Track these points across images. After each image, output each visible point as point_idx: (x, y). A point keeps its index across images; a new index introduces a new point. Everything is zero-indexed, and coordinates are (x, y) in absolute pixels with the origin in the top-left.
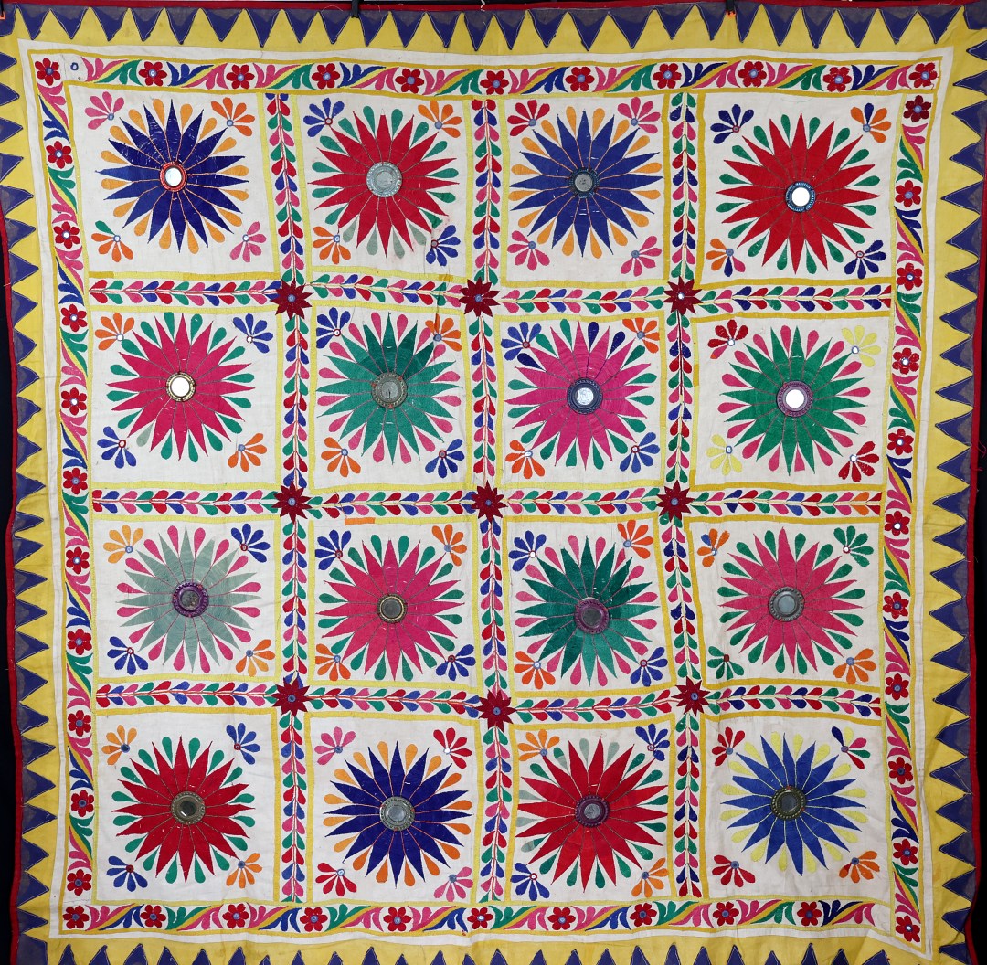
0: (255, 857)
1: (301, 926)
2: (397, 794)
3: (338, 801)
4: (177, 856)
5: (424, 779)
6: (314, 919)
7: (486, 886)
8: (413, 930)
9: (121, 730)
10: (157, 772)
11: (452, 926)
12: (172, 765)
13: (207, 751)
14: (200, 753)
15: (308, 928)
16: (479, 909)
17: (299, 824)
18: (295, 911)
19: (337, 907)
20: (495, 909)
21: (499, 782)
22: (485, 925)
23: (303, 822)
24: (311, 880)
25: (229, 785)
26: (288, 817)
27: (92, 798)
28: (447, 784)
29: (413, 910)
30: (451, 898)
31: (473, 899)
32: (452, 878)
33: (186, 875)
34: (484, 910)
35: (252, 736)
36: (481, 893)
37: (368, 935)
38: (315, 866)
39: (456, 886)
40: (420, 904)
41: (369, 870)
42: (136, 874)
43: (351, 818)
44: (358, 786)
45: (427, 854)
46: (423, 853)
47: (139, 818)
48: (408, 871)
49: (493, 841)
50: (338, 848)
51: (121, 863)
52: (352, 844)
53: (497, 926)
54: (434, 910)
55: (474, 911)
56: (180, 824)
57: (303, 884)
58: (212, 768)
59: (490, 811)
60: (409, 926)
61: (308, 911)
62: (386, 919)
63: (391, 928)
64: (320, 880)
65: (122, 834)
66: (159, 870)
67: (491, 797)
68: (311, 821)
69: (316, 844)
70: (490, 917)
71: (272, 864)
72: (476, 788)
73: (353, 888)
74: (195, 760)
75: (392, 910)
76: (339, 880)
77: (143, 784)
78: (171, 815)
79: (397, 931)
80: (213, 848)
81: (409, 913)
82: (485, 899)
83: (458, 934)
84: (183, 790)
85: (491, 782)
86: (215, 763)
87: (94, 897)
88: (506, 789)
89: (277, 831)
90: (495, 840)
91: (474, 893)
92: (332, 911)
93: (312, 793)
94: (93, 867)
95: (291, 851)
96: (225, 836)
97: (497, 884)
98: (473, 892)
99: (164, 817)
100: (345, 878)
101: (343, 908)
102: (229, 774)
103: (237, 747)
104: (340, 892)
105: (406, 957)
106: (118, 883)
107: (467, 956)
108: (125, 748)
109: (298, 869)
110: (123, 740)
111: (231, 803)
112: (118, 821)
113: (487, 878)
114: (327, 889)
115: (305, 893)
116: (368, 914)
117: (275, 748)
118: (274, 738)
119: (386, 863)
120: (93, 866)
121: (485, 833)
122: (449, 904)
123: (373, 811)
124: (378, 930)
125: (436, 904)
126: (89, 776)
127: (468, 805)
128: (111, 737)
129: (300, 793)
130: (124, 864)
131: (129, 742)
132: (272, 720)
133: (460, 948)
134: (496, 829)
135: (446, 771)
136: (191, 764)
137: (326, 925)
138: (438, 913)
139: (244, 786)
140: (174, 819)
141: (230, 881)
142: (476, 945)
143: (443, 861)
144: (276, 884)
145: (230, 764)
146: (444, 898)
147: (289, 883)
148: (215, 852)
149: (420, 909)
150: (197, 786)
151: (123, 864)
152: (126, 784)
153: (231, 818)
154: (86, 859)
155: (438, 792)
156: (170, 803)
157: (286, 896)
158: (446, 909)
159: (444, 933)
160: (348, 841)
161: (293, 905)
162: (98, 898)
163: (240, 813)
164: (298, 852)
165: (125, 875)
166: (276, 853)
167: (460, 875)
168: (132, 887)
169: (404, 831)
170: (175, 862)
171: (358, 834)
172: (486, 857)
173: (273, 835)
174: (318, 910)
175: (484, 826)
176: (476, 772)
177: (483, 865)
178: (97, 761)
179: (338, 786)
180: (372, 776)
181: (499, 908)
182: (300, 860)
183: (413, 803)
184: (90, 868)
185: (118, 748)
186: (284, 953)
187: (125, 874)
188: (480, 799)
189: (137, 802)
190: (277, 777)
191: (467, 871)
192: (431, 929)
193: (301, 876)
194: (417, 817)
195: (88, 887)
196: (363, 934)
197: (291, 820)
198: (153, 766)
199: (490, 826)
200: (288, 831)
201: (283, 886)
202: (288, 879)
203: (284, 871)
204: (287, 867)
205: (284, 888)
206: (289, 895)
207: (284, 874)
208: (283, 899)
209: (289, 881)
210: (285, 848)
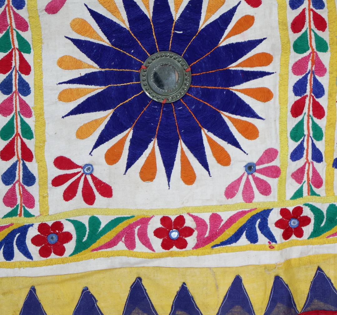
1: (34, 250)
2: (164, 48)
3: (78, 65)
5: (202, 25)
6: (53, 239)
7: (298, 175)
8: (197, 247)
11: (253, 239)
15: (44, 253)
16: (291, 209)
17: (22, 103)
18: (24, 230)
19: (85, 221)
20: (313, 209)
21: (309, 24)
22: (300, 234)
23: (29, 100)
24: (46, 183)
26: (6, 97)
28: (235, 32)
29: (196, 218)
30: (248, 197)
31: (282, 195)
32: (250, 168)
34: (298, 210)
36: (292, 187)
37: (132, 260)
38: (50, 161)
39: (256, 179)
40: (204, 209)
41: (129, 165)
43: (98, 89)
44: (106, 42)
45: (211, 135)
46: (205, 134)
48: (185, 162)
49: (306, 110)
50: (82, 134)
52: (102, 127)
53: (316, 233)
54: (225, 216)
55: (284, 212)
57: (33, 190)
59: (298, 68)
60: (191, 240)
61: (43, 227)
62: (158, 233)
63: (167, 245)
64: (57, 181)
67: (299, 47)
68: (40, 98)
69: (50, 129)
70: (306, 221)
72: (277, 33)
73: (106, 191)
75: (165, 220)
76: (86, 180)
79: (174, 248)
81: (189, 223)
82: (298, 194)
83: (262, 248)
85: (297, 24)
88: (320, 33)
90: (308, 109)
91: (282, 186)
92: (78, 226)
93: (39, 58)
95: (12, 143)
97: (315, 171)
98: (280, 183)
100: (94, 178)
101: (94, 221)
104: (89, 198)
105: (189, 287)
107: (278, 279)
109: (25, 168)
113: (300, 163)
114: (69, 195)
115: (37, 203)
116: (131, 227)
119: (153, 153)
121: (293, 98)
122: (247, 207)
123: (129, 77)
124: (146, 250)
125: (228, 208)
127: (266, 59)
129: (22, 59)
133: (267, 268)
134: (308, 92)
135: (232, 12)
137: (70, 246)
138: (232, 220)
142: (288, 262)
143: (236, 144)
146: (239, 197)
147: (13, 189)
149: (206, 217)
155: (223, 43)
157: (9, 209)
158: (243, 213)
159: (242, 249)
160: (97, 122)
161: (20, 221)
164: (23, 144)
167: (261, 162)
169: (177, 103)
171: (110, 112)
172: (297, 133)
174: (58, 225)
175: (291, 88)
176: (275, 11)
177: (293, 145)
179: (77, 43)
180: (126, 25)
181: (318, 205)
182: (27, 155)
183: (189, 60)
186: (10, 292)
188: (284, 50)
191: (271, 154)
192: (223, 244)
193: (29, 179)
194: (194, 80)
196: (124, 259)
197: (11, 99)
199: (299, 88)
200: (7, 116)
201: (4, 195)
202: (10, 184)
203: (4, 174)
204: (9, 167)
205: (5, 199)
206: (13, 208)
207: (4, 177)
208: (5, 214)
209: (12, 186)
210: (5, 141)
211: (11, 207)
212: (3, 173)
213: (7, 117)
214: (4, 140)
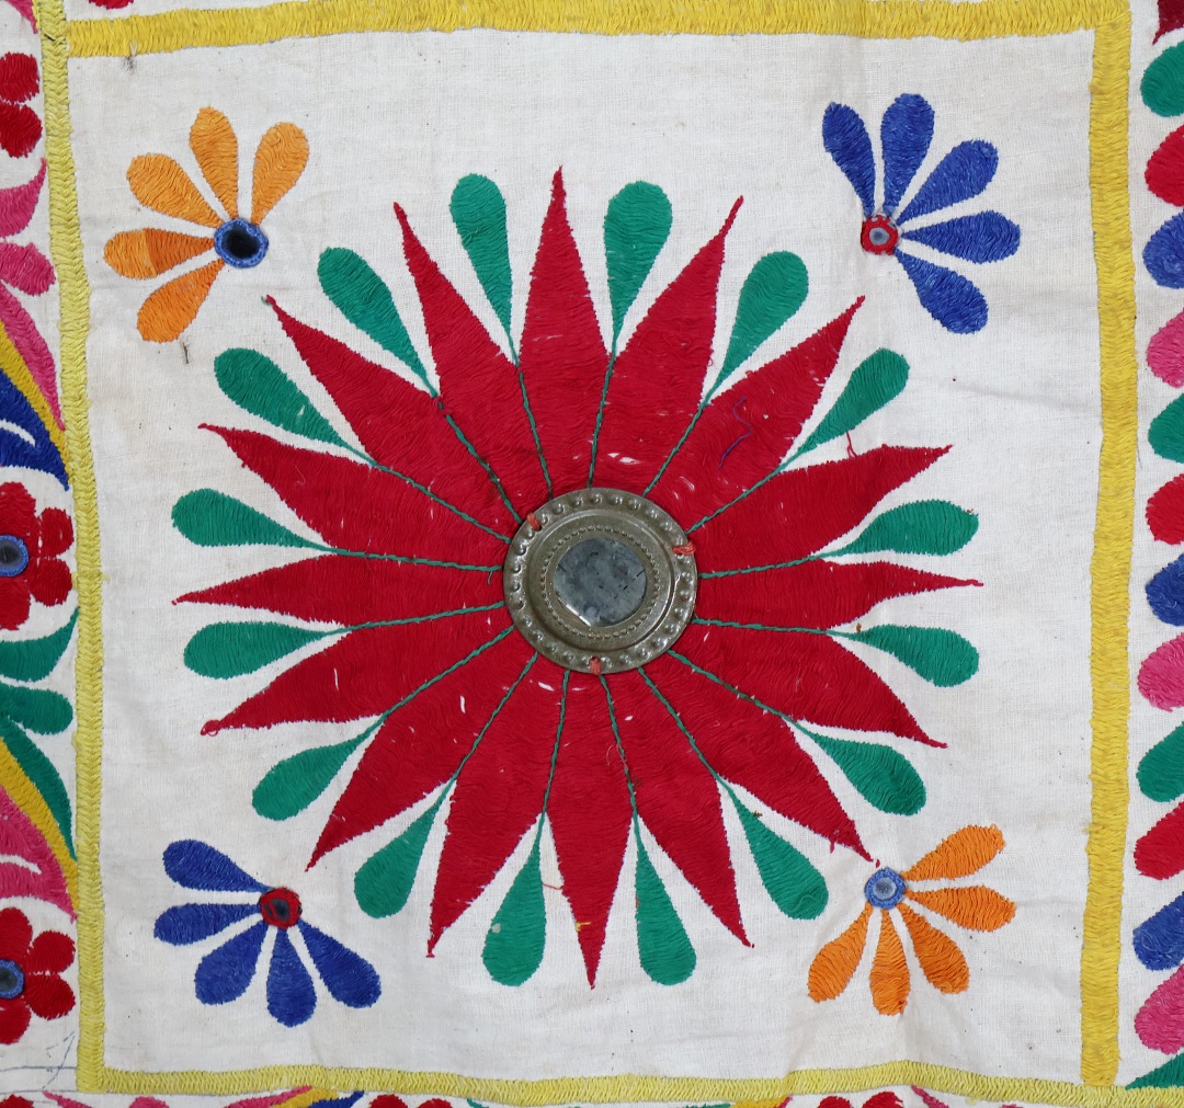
0: (974, 846)
4: (538, 843)
9: (213, 140)
10: (429, 381)
12: (507, 337)
13: (710, 260)
14: (667, 268)
25: (832, 451)
26: (1174, 632)
27: (58, 528)
33: (591, 942)
35: (975, 164)
42: (312, 935)
47: (328, 634)
51: (232, 877)
56: (550, 669)
58: (735, 356)
65: (235, 720)
66: (445, 912)
71: (1075, 886)
74: (638, 312)
77: (349, 446)
78: (504, 617)
80: (735, 802)
84: (572, 480)
86: (756, 321)
87: (91, 1050)
89: (1105, 705)
94: (82, 901)
96: (807, 736)
99: (471, 631)
102: (834, 387)
103: (878, 237)
106: (218, 982)
108: (242, 245)
110: (225, 189)
111: (839, 551)
112: (210, 654)
117: (1106, 239)
118: (1104, 179)
120: (79, 890)
126: (37, 401)
128: (152, 179)
130: (247, 883)
131: (264, 201)
132: (1102, 67)
136: (616, 336)
139: (916, 460)
140: (520, 645)
141: (827, 976)
144: (1096, 996)
145: (836, 332)
147: (1176, 986)
148: (750, 820)
150: (651, 454)
151: (242, 881)
152: (250, 449)
153: (843, 635)
154: (41, 854)
156: (501, 554)
157: (1157, 1059)
162: (111, 1060)
163: (887, 613)
165: (253, 939)
166: (1098, 829)
168: (291, 1004)
170: (531, 873)
173: (1079, 735)
178: (84, 324)
184: (64, 902)
185: (201, 245)
187: (256, 935)
189: (312, 545)
190: (1117, 405)
195: (57, 1001)
198: (397, 341)
200: (1174, 709)
201: (1142, 1004)
202: (1168, 967)
203: (1145, 925)
204: (1168, 904)
205: (1145, 1020)
206: (1172, 1056)
207: (1146, 939)
208: (1140, 1075)
209: (1174, 975)
210: (1156, 803)
211: (1166, 1051)
212: (1143, 921)
213: (1170, 711)
214: (1155, 799)
